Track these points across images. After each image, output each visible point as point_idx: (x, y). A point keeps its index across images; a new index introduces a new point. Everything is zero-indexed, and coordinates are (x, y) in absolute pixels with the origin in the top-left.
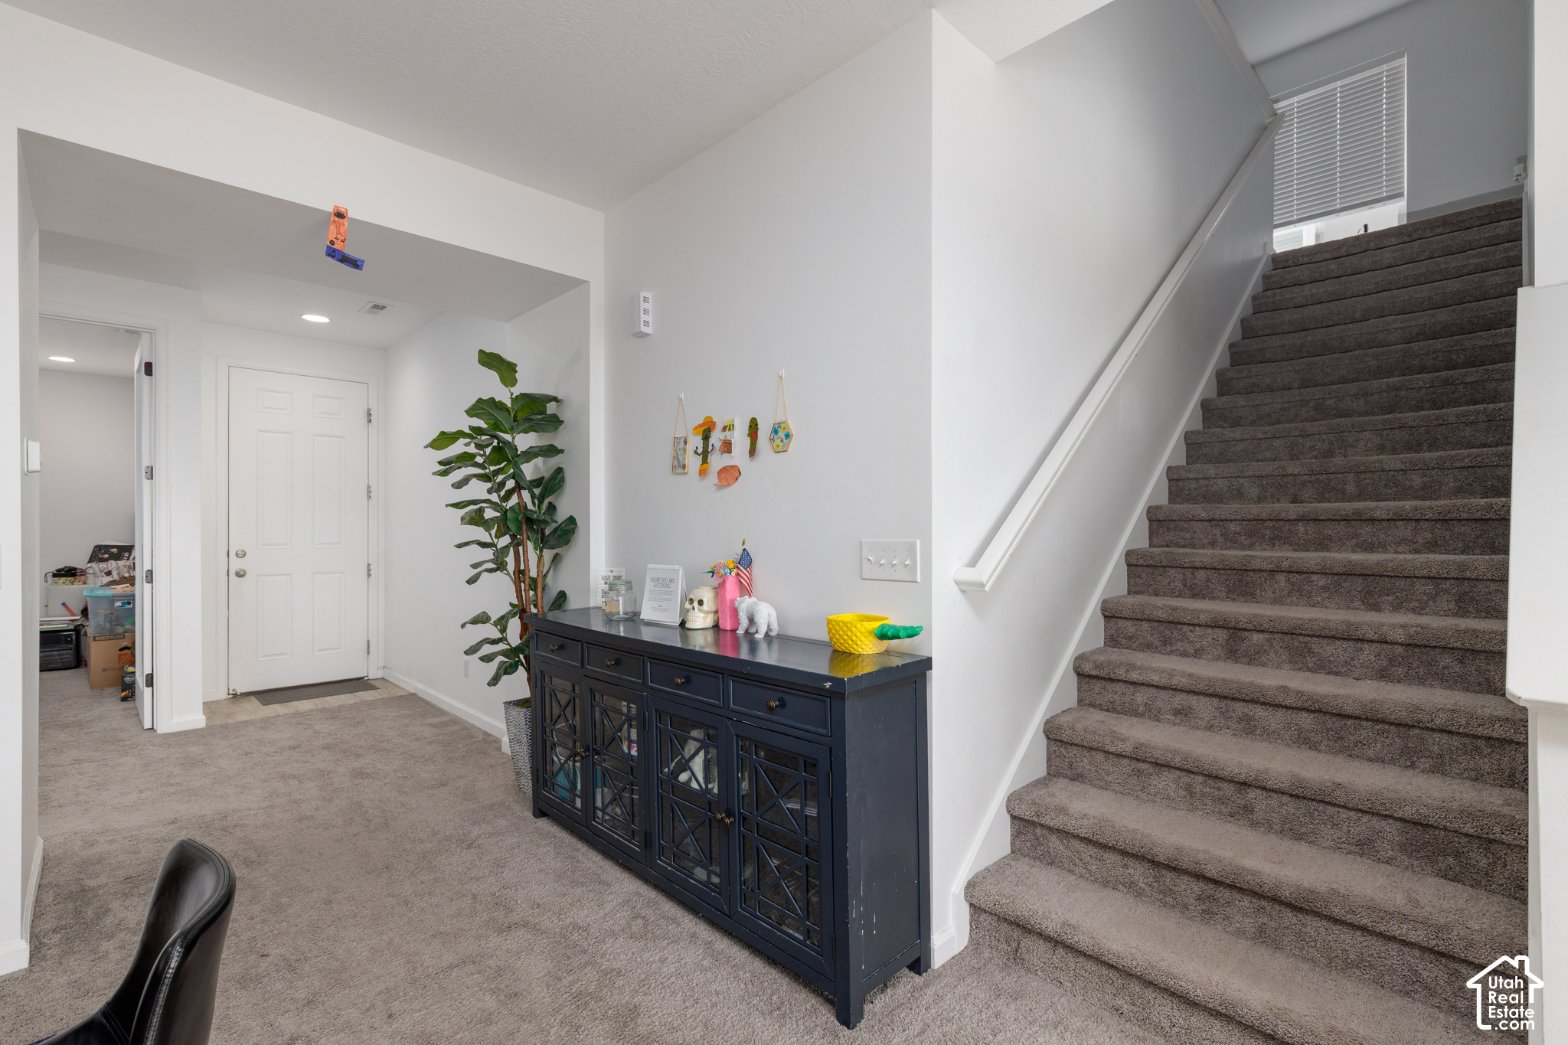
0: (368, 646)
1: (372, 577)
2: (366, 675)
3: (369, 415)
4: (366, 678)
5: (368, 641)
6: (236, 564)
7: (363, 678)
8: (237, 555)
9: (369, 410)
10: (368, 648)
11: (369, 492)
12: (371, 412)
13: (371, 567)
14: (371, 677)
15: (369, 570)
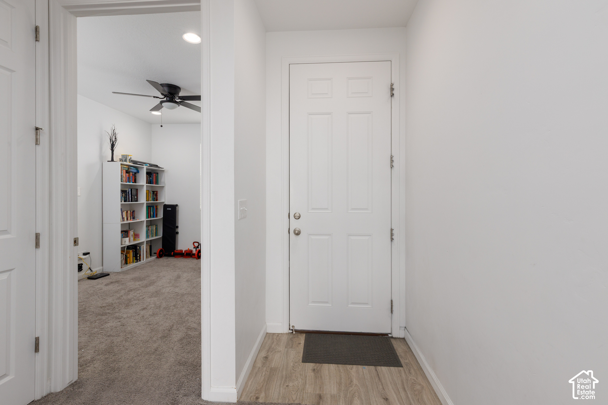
0: (392, 306)
1: (395, 241)
2: (390, 332)
3: (392, 89)
4: (390, 335)
5: (392, 301)
6: (295, 224)
7: (387, 334)
8: (294, 216)
9: (392, 85)
10: (392, 308)
11: (392, 161)
12: (394, 87)
13: (394, 232)
14: (394, 335)
15: (392, 235)
